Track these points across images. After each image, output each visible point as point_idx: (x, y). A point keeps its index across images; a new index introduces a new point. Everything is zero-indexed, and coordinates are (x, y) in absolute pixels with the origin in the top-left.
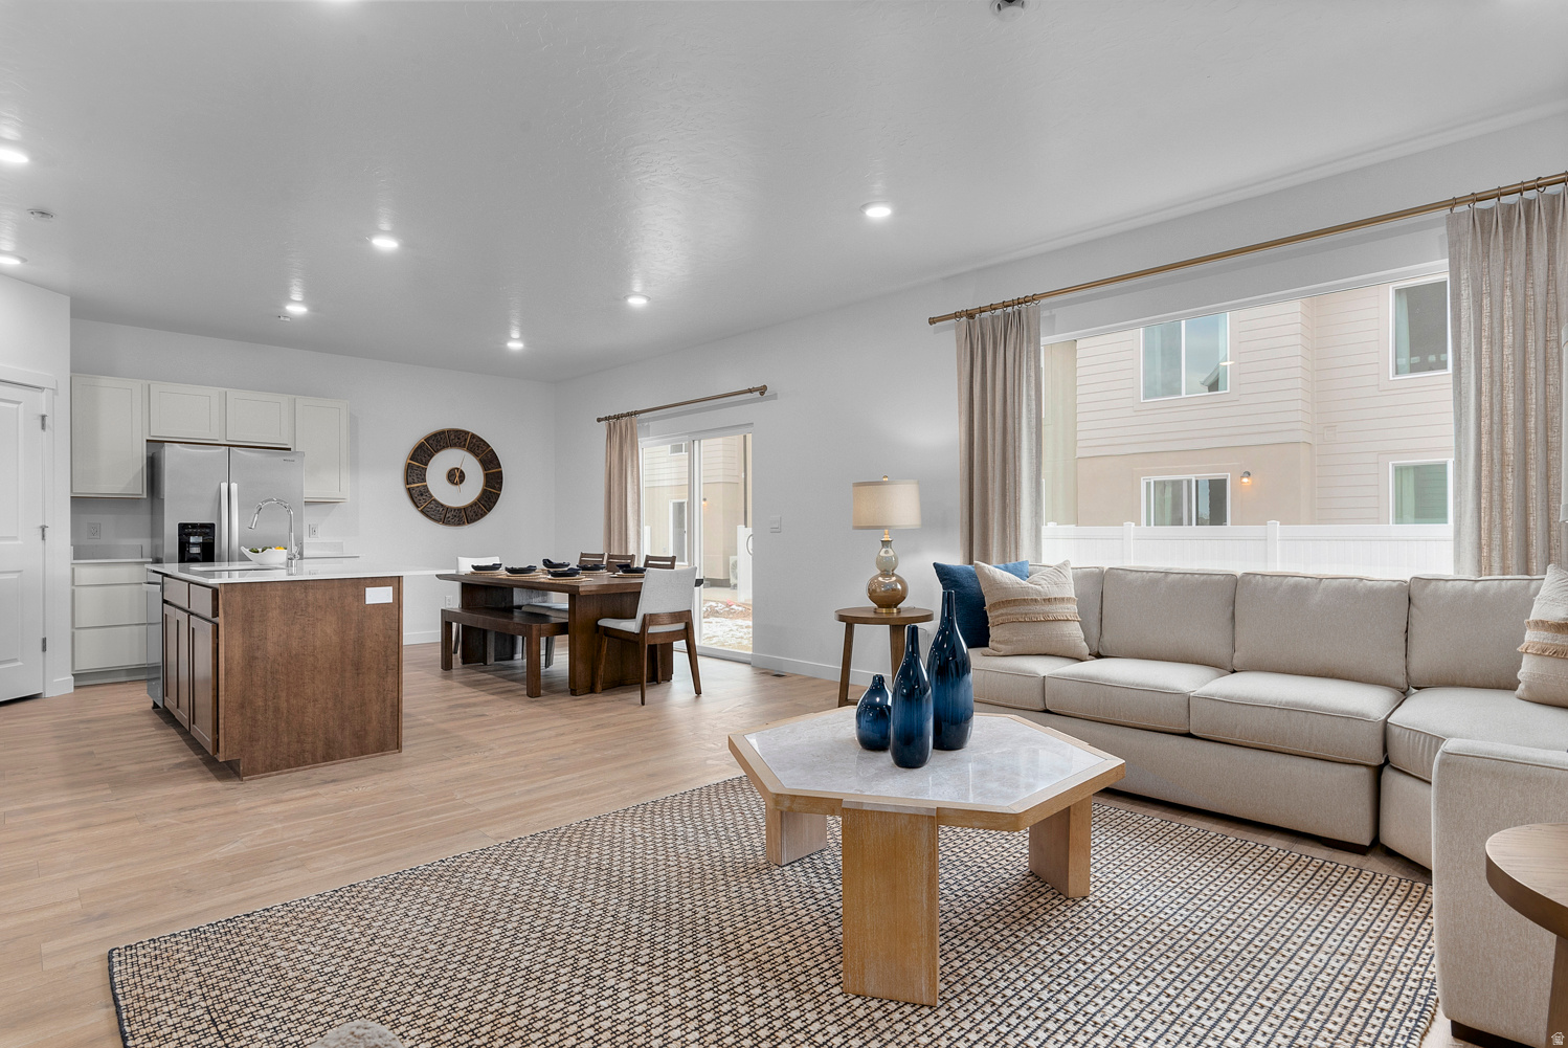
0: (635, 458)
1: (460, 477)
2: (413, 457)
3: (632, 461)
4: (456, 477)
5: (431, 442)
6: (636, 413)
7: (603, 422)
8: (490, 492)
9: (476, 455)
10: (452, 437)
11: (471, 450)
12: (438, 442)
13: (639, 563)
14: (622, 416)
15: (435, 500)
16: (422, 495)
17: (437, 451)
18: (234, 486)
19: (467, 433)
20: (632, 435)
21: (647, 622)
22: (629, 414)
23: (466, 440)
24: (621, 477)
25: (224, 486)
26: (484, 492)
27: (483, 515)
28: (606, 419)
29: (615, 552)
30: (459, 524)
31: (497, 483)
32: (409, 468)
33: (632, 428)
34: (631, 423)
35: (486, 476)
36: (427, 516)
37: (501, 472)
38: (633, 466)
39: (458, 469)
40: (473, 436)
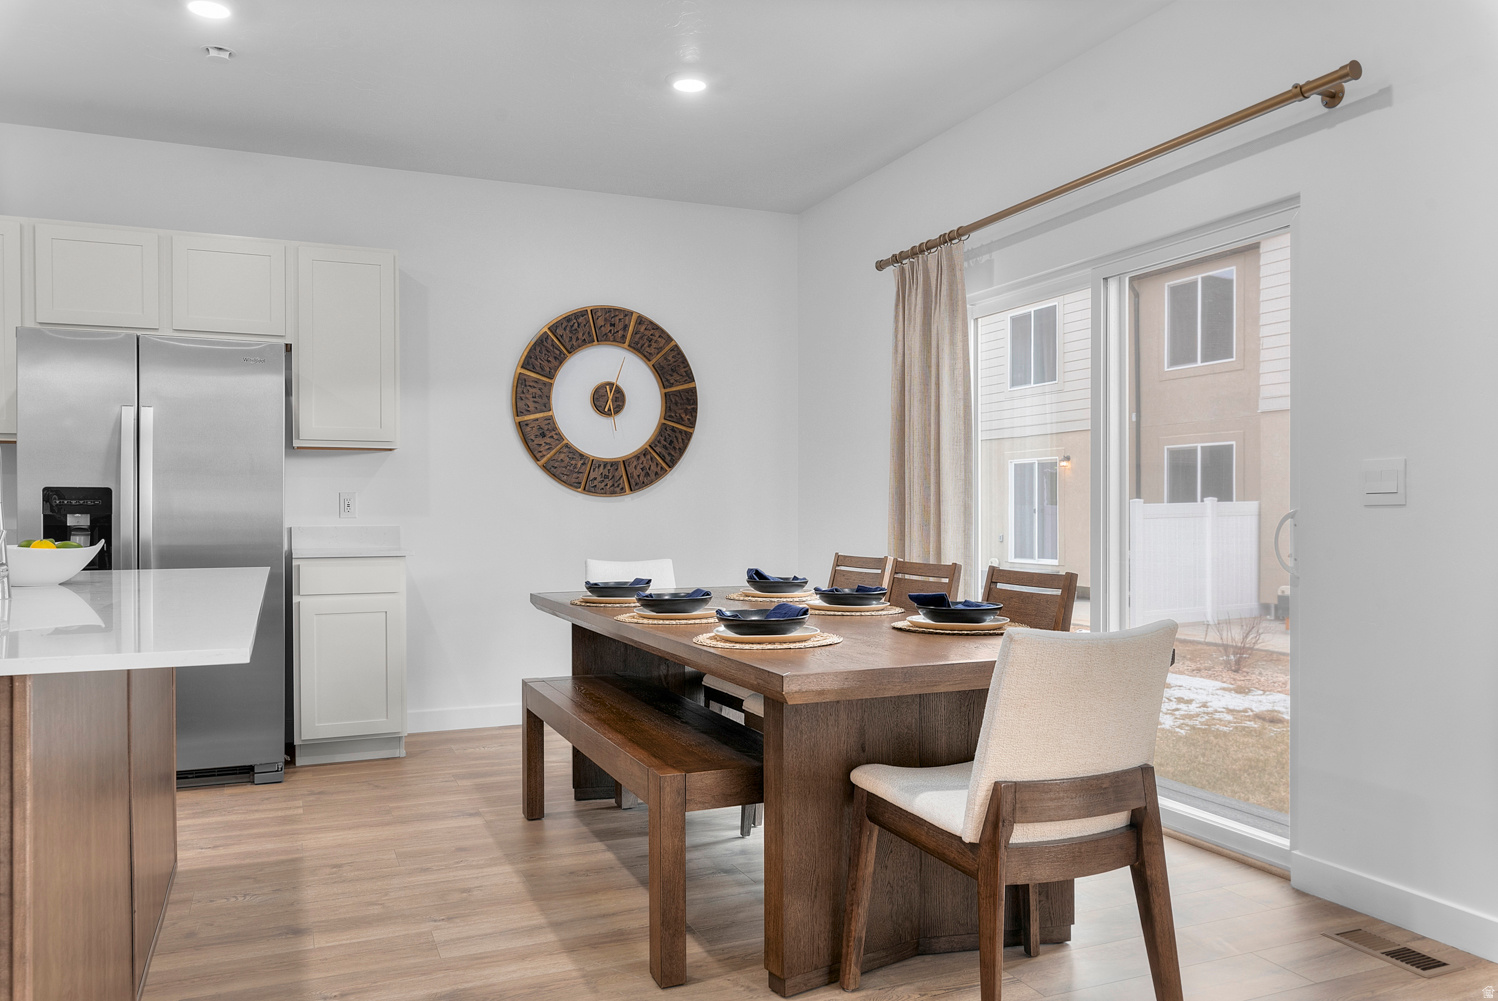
0: (959, 336)
1: (615, 400)
2: (528, 362)
3: (952, 343)
4: (608, 400)
5: (560, 332)
6: (961, 233)
7: (890, 270)
8: (673, 429)
9: (647, 357)
10: (600, 322)
11: (637, 348)
12: (574, 331)
13: (971, 590)
14: (928, 246)
15: (567, 446)
16: (543, 435)
17: (572, 350)
18: (148, 415)
19: (628, 314)
20: (952, 284)
21: (1006, 809)
22: (947, 239)
23: (626, 327)
24: (926, 383)
25: (129, 415)
26: (662, 429)
27: (659, 474)
28: (896, 259)
29: (914, 556)
30: (613, 493)
31: (686, 411)
32: (521, 386)
33: (952, 268)
34: (951, 259)
35: (667, 397)
36: (554, 476)
37: (693, 391)
38: (953, 356)
39: (611, 385)
40: (641, 320)
